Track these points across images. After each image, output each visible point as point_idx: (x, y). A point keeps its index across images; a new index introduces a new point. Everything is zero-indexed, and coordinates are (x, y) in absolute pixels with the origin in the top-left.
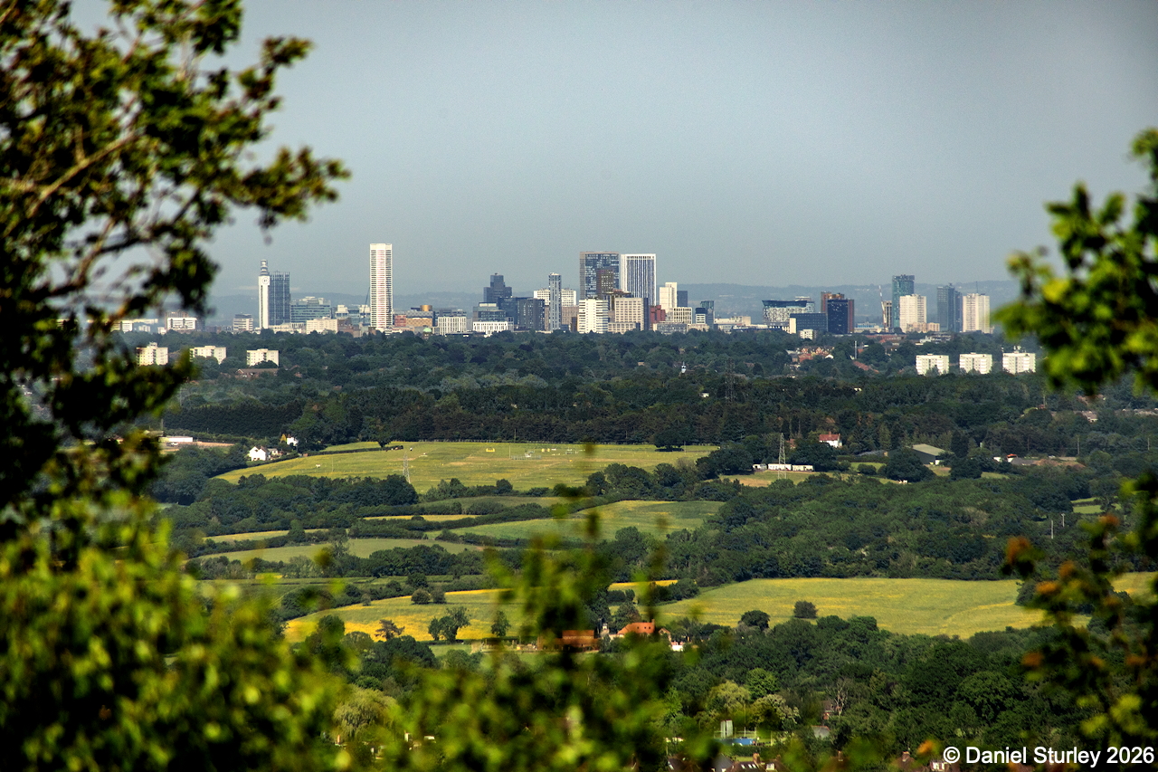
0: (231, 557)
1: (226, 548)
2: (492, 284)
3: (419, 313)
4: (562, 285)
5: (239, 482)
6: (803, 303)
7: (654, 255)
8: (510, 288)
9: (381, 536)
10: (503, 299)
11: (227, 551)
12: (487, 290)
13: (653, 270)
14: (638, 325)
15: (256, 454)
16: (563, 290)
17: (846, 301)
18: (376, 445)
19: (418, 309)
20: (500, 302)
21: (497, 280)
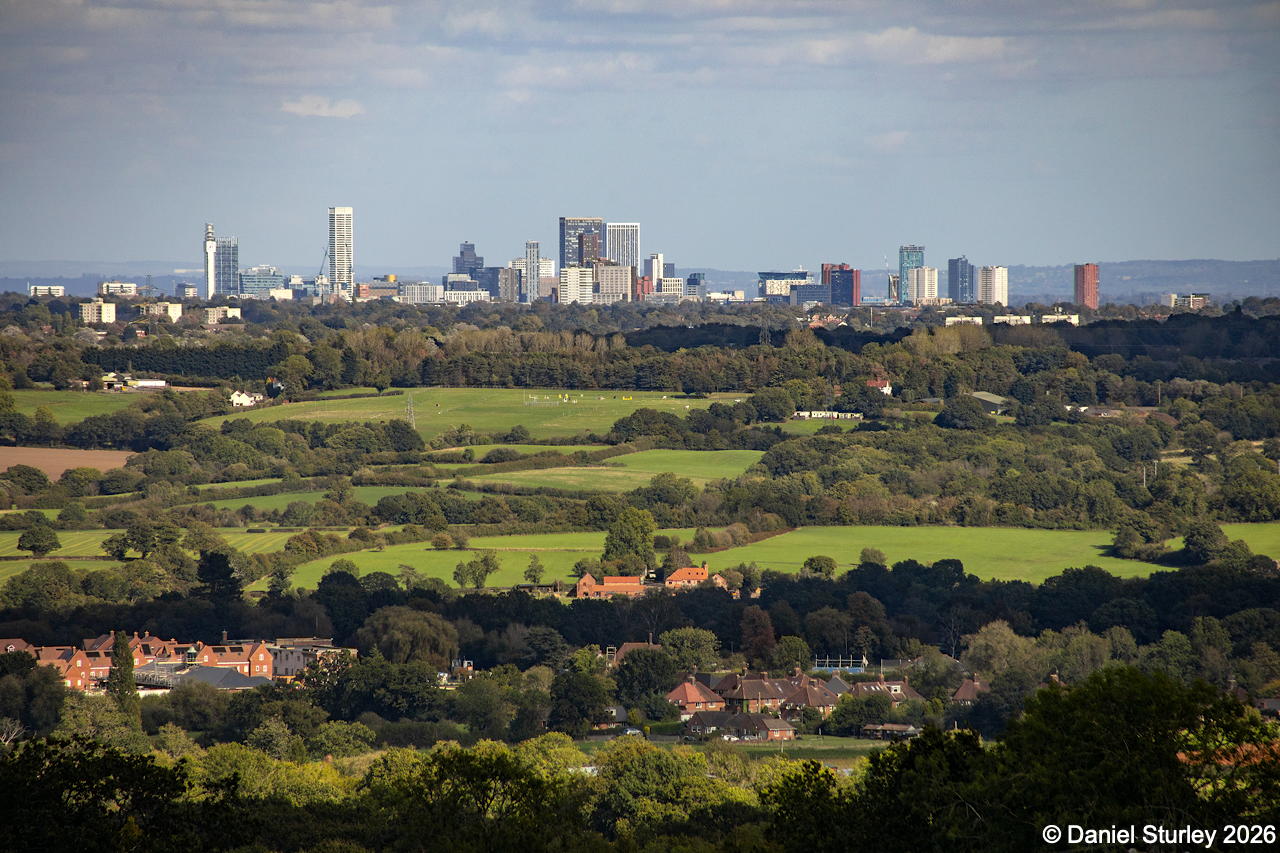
0: (219, 505)
1: (213, 495)
2: (462, 253)
3: (384, 284)
4: (541, 255)
5: (222, 426)
6: (803, 276)
7: (638, 224)
8: (482, 259)
9: (388, 484)
10: (475, 269)
11: (214, 499)
12: (457, 260)
13: (637, 240)
14: (625, 296)
15: (241, 399)
16: (541, 260)
17: (852, 271)
18: (374, 390)
19: (382, 280)
20: (472, 272)
21: (467, 249)
